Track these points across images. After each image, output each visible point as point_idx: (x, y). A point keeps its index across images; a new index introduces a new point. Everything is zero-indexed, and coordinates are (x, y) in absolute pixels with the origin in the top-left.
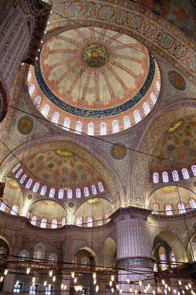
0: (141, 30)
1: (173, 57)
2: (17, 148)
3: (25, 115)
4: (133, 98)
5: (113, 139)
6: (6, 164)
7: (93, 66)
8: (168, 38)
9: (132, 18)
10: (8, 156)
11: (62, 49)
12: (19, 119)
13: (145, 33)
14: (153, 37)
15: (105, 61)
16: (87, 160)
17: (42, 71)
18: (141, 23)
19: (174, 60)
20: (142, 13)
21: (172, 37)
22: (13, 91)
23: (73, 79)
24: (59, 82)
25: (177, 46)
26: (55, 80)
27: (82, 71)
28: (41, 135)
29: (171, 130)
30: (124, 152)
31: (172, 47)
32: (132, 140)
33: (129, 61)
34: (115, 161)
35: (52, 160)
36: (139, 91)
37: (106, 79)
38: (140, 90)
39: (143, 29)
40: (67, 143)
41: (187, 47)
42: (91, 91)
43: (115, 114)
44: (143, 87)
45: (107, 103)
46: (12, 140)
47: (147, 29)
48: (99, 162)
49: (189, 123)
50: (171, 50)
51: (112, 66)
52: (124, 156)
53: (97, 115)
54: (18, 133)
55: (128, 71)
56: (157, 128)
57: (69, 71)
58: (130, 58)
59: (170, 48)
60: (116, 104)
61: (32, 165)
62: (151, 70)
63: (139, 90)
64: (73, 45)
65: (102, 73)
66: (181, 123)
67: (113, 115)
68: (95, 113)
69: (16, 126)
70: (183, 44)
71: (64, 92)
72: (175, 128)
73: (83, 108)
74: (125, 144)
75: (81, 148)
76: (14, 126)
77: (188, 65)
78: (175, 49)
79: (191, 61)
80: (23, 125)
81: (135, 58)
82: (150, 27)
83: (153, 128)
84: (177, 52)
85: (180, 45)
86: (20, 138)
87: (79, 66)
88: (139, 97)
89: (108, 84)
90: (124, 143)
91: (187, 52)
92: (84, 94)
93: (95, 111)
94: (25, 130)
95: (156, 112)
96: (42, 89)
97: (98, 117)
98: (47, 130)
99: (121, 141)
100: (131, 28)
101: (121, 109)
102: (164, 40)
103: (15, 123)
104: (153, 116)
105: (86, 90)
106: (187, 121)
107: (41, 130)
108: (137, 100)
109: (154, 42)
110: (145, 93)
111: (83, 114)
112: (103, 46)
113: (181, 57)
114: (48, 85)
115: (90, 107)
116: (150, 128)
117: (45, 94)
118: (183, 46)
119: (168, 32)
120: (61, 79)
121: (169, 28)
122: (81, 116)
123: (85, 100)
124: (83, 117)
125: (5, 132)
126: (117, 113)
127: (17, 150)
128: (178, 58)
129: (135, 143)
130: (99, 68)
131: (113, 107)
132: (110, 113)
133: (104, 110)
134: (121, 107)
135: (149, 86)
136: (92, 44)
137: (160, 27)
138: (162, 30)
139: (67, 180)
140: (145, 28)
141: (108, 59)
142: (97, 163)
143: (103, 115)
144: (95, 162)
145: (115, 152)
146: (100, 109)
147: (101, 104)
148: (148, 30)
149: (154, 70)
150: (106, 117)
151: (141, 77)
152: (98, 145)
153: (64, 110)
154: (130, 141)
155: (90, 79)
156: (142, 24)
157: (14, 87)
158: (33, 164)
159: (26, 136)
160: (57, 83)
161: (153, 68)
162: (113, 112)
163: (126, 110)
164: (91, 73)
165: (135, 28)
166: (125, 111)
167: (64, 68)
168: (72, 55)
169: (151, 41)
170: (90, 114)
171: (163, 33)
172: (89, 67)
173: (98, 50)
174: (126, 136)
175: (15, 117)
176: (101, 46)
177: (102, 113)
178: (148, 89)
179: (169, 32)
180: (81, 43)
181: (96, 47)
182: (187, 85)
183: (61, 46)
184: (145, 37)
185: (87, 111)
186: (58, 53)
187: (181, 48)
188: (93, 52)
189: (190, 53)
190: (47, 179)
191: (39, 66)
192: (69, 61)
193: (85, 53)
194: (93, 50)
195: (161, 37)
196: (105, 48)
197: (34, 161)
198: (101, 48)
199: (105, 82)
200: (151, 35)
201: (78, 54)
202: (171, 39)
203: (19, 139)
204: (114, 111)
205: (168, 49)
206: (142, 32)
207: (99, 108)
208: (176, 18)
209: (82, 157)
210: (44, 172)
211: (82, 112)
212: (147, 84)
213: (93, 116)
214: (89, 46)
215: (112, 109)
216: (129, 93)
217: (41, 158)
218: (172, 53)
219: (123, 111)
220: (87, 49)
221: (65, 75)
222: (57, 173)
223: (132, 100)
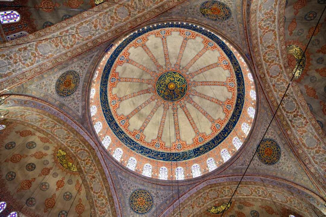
0: (274, 81)
1: (289, 122)
2: (36, 99)
3: (79, 71)
4: (182, 153)
5: (142, 183)
6: (9, 102)
7: (161, 95)
8: (293, 103)
9: (276, 64)
10: (20, 95)
11: (153, 54)
12: (71, 69)
13: (276, 85)
14: (280, 93)
15: (176, 99)
16: (92, 190)
17: (121, 54)
18: (278, 74)
19: (289, 126)
20: (285, 67)
21: (297, 104)
22: (102, 33)
23: (134, 91)
24: (120, 81)
25: (298, 115)
26: (120, 75)
27: (148, 91)
28: (71, 112)
29: (212, 210)
30: (148, 207)
31: (293, 113)
32: (167, 196)
33: (200, 114)
34: (130, 212)
35: (40, 160)
36: (193, 150)
37: (164, 116)
38: (195, 149)
39: (276, 81)
40: (86, 149)
41: (308, 121)
42: (141, 116)
43: (152, 158)
44: (201, 147)
45: (150, 141)
46: (41, 83)
47: (279, 83)
48: (110, 202)
49: (236, 212)
50: (291, 115)
51: (179, 108)
52: (145, 212)
53: (131, 145)
54: (54, 83)
55: (192, 124)
56: (204, 198)
57: (137, 80)
58: (203, 112)
59: (290, 113)
60: (159, 148)
61: (12, 145)
62: (221, 135)
63: (193, 148)
64: (163, 60)
65: (164, 107)
66: (228, 208)
67: (150, 157)
68: (131, 142)
69: (61, 73)
70: (305, 116)
71: (116, 95)
72: (218, 211)
73: (121, 127)
74: (154, 197)
75: (98, 167)
76: (60, 69)
77: (301, 138)
78: (295, 116)
79: (307, 136)
80: (65, 81)
81: (208, 114)
82: (283, 83)
83: (200, 195)
84: (295, 120)
85: (301, 116)
86: (49, 92)
87: (149, 84)
88: (189, 155)
89: (162, 123)
90: (153, 194)
91: (305, 125)
92: (133, 114)
93: (131, 140)
94: (62, 88)
95: (214, 177)
96: (105, 69)
97: (131, 148)
98: (80, 114)
99: (151, 191)
100: (268, 72)
101: (161, 157)
102: (288, 102)
103: (65, 67)
104: (208, 181)
105: (137, 111)
106: (236, 209)
107: (74, 107)
108: (187, 157)
109: (278, 98)
110: (200, 155)
111: (117, 133)
112: (186, 83)
113: (297, 126)
114: (111, 73)
115: (128, 132)
116: (198, 192)
117: (102, 77)
118: (305, 118)
119: (296, 98)
120: (124, 80)
121: (299, 95)
122: (115, 133)
123: (128, 120)
124: (115, 136)
125: (49, 65)
126: (155, 158)
127: (35, 101)
128: (294, 127)
129: (168, 202)
130: (165, 100)
131: (153, 148)
132: (146, 153)
133: (142, 146)
134: (163, 155)
135: (210, 149)
136: (179, 74)
137: (292, 89)
138: (292, 93)
139: (35, 203)
140: (278, 81)
141: (180, 99)
142: (104, 201)
143: (138, 150)
144: (102, 198)
145: (136, 199)
146: (138, 142)
147: (142, 138)
148: (279, 85)
149: (226, 135)
150: (140, 155)
151: (204, 136)
152: (120, 178)
153: (103, 112)
154: (163, 197)
155: (148, 105)
156: (278, 76)
157: (108, 30)
158: (14, 145)
159: (56, 96)
160: (119, 80)
161: (225, 133)
162: (150, 155)
163: (167, 160)
164: (153, 100)
165: (271, 75)
166: (164, 160)
167: (136, 73)
168: (154, 68)
169: (276, 96)
170: (125, 139)
171: (291, 96)
172: (157, 92)
173: (178, 84)
174: (160, 188)
175: (71, 62)
176: (184, 82)
177: (138, 148)
178: (206, 152)
179: (298, 98)
180: (171, 65)
181: (180, 79)
182: (280, 160)
183: (156, 50)
184: (272, 88)
185: (124, 133)
186: (146, 54)
187: (301, 119)
188: (172, 82)
189: (308, 128)
190: (8, 183)
191: (125, 47)
192: (145, 70)
193: (165, 77)
194: (174, 80)
195: (287, 98)
196: (186, 86)
197: (20, 141)
198: (183, 84)
199: (160, 118)
200: (279, 91)
201: (159, 73)
202: (296, 106)
203: (48, 90)
204: (153, 154)
205: (287, 112)
206: (273, 83)
207: (138, 140)
208: (306, 92)
209: (87, 181)
210: (13, 168)
211: (118, 131)
212: (207, 147)
213: (126, 143)
214: (174, 73)
215: (151, 150)
216: (179, 145)
217: (31, 145)
218: (290, 118)
219: (164, 159)
220: (170, 75)
221: (131, 80)
222: (29, 183)
223: (180, 154)
